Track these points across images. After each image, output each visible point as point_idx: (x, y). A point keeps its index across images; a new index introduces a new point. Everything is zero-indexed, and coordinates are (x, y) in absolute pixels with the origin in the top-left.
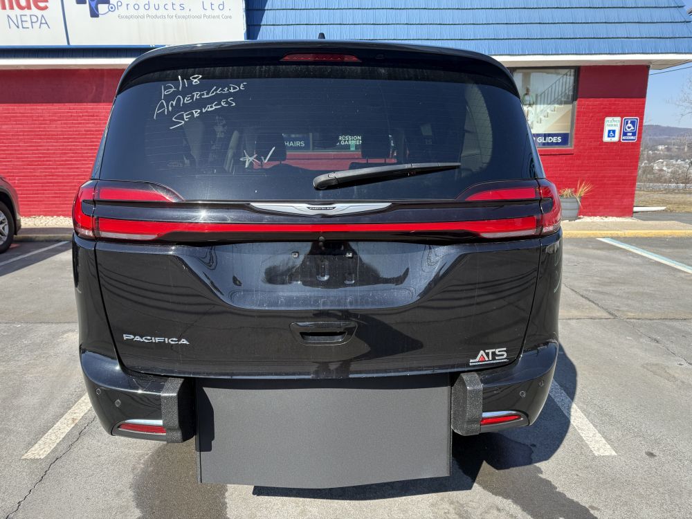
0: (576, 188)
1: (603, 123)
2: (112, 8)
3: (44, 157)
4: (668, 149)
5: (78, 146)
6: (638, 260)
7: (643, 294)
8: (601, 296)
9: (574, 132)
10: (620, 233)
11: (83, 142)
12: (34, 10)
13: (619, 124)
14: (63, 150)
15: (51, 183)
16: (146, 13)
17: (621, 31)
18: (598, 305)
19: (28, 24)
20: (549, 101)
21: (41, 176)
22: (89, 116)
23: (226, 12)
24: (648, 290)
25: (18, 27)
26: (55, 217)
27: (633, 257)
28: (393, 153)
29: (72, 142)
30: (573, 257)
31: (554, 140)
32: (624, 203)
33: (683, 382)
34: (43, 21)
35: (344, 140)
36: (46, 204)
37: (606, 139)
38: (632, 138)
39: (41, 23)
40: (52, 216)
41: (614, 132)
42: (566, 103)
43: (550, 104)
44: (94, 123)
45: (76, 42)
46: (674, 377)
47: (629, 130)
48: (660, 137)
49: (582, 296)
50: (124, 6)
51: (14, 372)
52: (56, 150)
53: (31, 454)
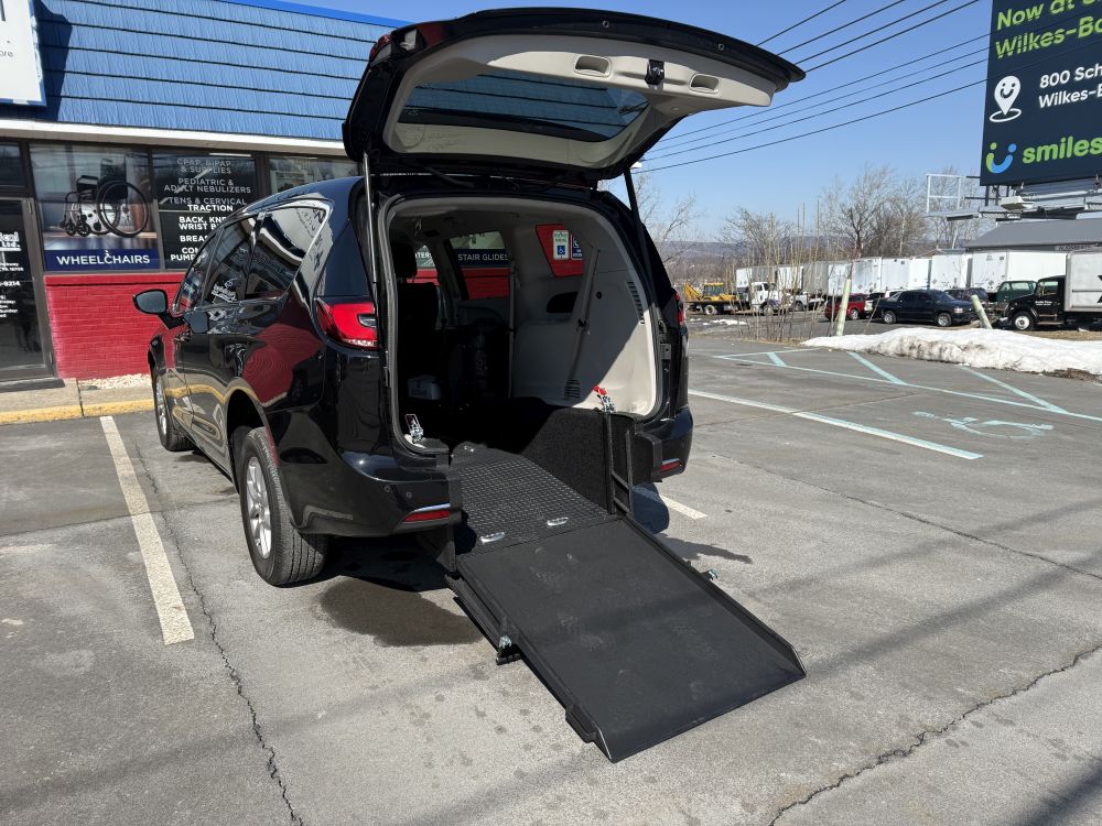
1: (552, 237)
13: (567, 238)
33: (722, 467)
37: (556, 256)
41: (563, 247)
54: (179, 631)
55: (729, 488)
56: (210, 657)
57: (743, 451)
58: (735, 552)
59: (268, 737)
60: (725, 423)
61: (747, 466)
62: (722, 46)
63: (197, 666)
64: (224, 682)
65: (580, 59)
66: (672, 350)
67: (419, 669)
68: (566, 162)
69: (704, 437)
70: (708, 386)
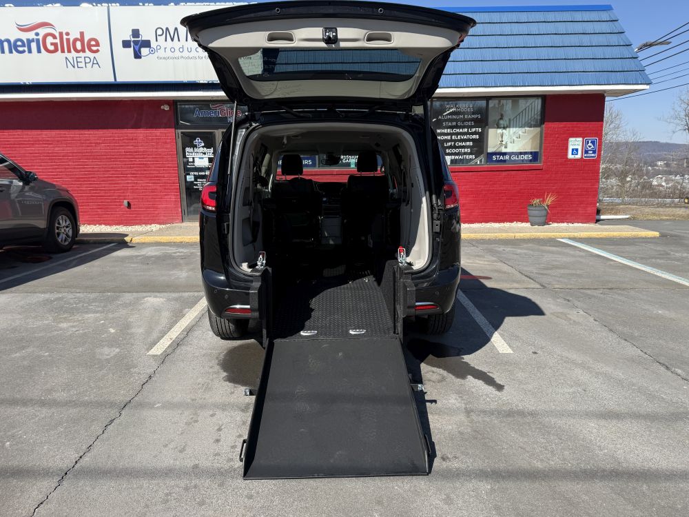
0: (544, 198)
1: (567, 143)
2: (152, 51)
3: (89, 174)
4: (667, 165)
5: (118, 164)
7: (572, 275)
8: (540, 276)
9: (542, 151)
11: (124, 161)
12: (88, 53)
13: (581, 143)
14: (106, 168)
15: (95, 196)
16: (180, 54)
17: (578, 66)
18: (535, 281)
19: (82, 65)
20: (520, 125)
21: (86, 190)
22: (128, 139)
24: (579, 272)
25: (74, 67)
27: (580, 251)
28: (381, 168)
29: (114, 161)
30: (530, 252)
31: (526, 157)
32: (589, 212)
33: (574, 321)
34: (95, 62)
35: (344, 159)
37: (570, 156)
38: (593, 155)
39: (93, 63)
40: (95, 225)
41: (577, 150)
42: (535, 126)
43: (522, 127)
44: (132, 146)
45: (121, 79)
46: (570, 319)
47: (590, 149)
48: (659, 153)
49: (526, 276)
50: (163, 49)
51: (120, 318)
52: (100, 168)
53: (151, 352)
54: (158, 350)
55: (559, 337)
56: (154, 365)
57: (610, 313)
58: (498, 381)
59: (127, 408)
60: (624, 289)
61: (598, 323)
62: (381, 11)
63: (145, 367)
64: (144, 378)
65: (269, 34)
66: (441, 225)
67: (224, 397)
68: (378, 97)
69: (590, 297)
70: (653, 260)
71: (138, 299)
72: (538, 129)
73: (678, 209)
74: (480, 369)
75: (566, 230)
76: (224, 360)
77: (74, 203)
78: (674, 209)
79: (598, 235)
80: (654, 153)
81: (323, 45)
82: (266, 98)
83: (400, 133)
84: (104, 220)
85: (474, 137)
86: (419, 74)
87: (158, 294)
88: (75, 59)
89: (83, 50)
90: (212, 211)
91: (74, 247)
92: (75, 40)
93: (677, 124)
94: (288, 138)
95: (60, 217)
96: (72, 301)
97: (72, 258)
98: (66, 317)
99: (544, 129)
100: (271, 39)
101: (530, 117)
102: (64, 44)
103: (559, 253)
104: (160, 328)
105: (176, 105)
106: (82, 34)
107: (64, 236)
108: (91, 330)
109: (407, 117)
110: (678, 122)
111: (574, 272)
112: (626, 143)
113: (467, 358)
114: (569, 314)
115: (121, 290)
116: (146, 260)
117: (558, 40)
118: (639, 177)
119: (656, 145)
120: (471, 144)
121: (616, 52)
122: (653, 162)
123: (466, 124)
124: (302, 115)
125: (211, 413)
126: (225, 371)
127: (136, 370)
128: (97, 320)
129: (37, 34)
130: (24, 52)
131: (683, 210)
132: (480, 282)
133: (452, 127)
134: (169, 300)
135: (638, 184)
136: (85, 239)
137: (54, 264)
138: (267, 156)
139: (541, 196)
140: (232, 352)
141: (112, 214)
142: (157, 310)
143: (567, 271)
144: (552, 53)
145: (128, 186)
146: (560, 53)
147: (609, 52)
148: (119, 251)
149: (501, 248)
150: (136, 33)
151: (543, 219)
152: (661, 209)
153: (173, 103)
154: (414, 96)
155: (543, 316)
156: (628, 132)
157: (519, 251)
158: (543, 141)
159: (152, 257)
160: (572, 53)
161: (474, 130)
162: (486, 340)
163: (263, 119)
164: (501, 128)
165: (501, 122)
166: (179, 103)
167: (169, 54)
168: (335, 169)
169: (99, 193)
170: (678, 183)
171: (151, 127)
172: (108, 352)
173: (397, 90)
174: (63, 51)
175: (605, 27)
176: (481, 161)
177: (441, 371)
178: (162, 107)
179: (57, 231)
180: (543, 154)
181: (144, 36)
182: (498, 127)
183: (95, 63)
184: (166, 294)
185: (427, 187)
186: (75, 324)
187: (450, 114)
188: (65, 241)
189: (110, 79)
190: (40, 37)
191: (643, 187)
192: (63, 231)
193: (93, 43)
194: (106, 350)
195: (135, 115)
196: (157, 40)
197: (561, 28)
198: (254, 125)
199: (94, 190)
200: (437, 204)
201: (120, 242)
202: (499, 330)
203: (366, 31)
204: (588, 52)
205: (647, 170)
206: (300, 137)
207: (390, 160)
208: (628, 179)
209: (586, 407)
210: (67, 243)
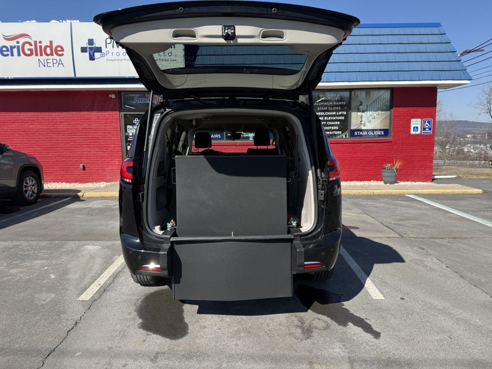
0: (393, 163)
1: (410, 123)
2: (103, 55)
3: (55, 145)
4: (474, 137)
6: (427, 207)
7: (422, 225)
8: (397, 226)
9: (392, 128)
10: (420, 191)
12: (55, 56)
13: (420, 123)
14: (67, 140)
15: (58, 161)
16: (123, 57)
17: (417, 66)
18: (394, 231)
19: (51, 65)
20: (375, 109)
22: (84, 119)
23: (173, 58)
24: (426, 223)
25: (45, 66)
26: (60, 183)
28: (273, 142)
29: (73, 135)
30: (387, 205)
31: (379, 133)
33: (431, 268)
36: (54, 175)
37: (412, 132)
38: (429, 132)
39: (59, 64)
40: (58, 183)
41: (417, 128)
42: (386, 110)
43: (376, 111)
44: (87, 124)
45: (79, 75)
46: (427, 266)
47: (426, 127)
48: (468, 129)
49: (386, 226)
50: (111, 53)
51: (61, 264)
53: (81, 298)
54: (87, 296)
55: (420, 284)
56: (82, 310)
57: (457, 260)
58: (375, 328)
59: (50, 357)
60: (466, 238)
61: (449, 270)
62: (274, 10)
63: (74, 312)
64: (71, 324)
65: (174, 32)
66: (325, 194)
67: (137, 346)
68: (271, 88)
69: (440, 245)
70: (482, 213)
71: (79, 247)
72: (388, 113)
73: (485, 169)
74: (358, 316)
75: (412, 188)
76: (141, 306)
77: (40, 168)
78: (482, 169)
79: (436, 192)
80: (465, 129)
81: (222, 41)
82: (178, 88)
83: (290, 117)
84: (65, 179)
85: (341, 118)
86: (305, 69)
87: (95, 242)
88: (45, 60)
89: (52, 54)
90: (128, 183)
91: (39, 200)
92: (46, 47)
93: (482, 109)
94: (197, 120)
95: (28, 178)
96: (25, 249)
97: (35, 210)
98: (17, 264)
99: (392, 112)
100: (176, 35)
101: (382, 104)
102: (38, 50)
103: (408, 206)
104: (92, 274)
105: (121, 94)
106: (51, 42)
107: (31, 193)
108: (35, 275)
109: (296, 104)
110: (483, 107)
111: (423, 223)
112: (446, 122)
113: (347, 305)
114: (425, 261)
115: (67, 238)
116: (91, 212)
117: (402, 48)
118: (454, 145)
119: (466, 123)
120: (339, 123)
121: (445, 57)
122: (464, 135)
123: (334, 108)
124: (207, 102)
125: (124, 363)
126: (140, 318)
127: (66, 316)
128: (42, 266)
129: (18, 42)
130: (8, 55)
131: (488, 169)
132: (351, 232)
133: (324, 111)
134: (103, 247)
135: (454, 150)
136: (48, 194)
137: (20, 215)
138: (184, 134)
139: (391, 162)
140: (148, 298)
141: (71, 175)
142: (93, 257)
143: (417, 222)
144: (398, 57)
145: (83, 154)
146: (404, 57)
147: (439, 57)
148: (72, 204)
149: (364, 202)
150: (91, 42)
151: (393, 179)
152: (473, 169)
153: (118, 93)
154: (301, 87)
155: (404, 263)
156: (447, 114)
157: (378, 205)
158: (392, 121)
159: (96, 209)
160: (412, 57)
161: (340, 113)
162: (361, 286)
163: (175, 106)
164: (360, 111)
165: (361, 107)
166: (122, 93)
167: (115, 57)
168: (238, 142)
169: (61, 159)
170: (482, 150)
171: (101, 110)
172: (46, 297)
173: (287, 83)
174: (37, 55)
175: (436, 39)
176: (346, 136)
177: (325, 318)
178: (110, 96)
179: (25, 189)
180: (392, 131)
181: (97, 44)
182: (359, 111)
183: (61, 63)
184: (101, 242)
185: (312, 162)
186: (24, 270)
187: (322, 101)
188: (31, 196)
189: (72, 75)
190: (20, 45)
191: (458, 153)
192: (30, 188)
193: (59, 49)
194: (44, 296)
195: (90, 102)
196: (106, 47)
197: (404, 39)
198: (168, 110)
199: (58, 157)
200: (321, 176)
201: (74, 197)
202: (370, 276)
203: (260, 29)
204: (424, 57)
205: (460, 140)
206: (209, 119)
207: (280, 136)
208: (447, 147)
209: (454, 356)
210: (32, 198)
